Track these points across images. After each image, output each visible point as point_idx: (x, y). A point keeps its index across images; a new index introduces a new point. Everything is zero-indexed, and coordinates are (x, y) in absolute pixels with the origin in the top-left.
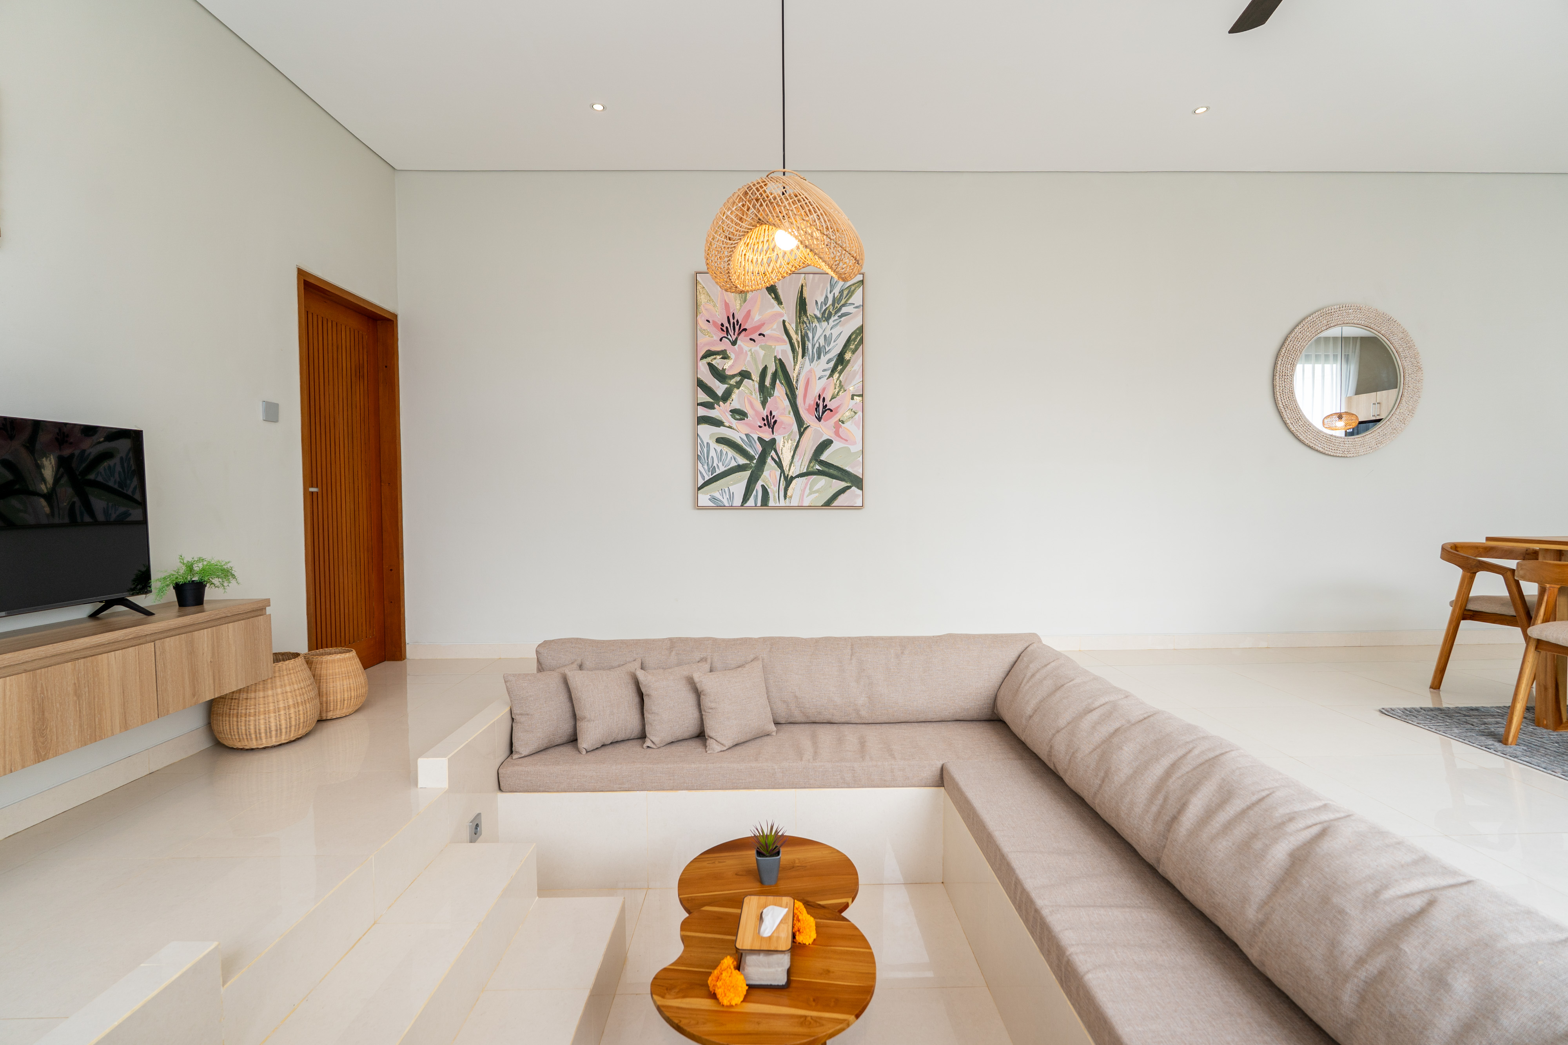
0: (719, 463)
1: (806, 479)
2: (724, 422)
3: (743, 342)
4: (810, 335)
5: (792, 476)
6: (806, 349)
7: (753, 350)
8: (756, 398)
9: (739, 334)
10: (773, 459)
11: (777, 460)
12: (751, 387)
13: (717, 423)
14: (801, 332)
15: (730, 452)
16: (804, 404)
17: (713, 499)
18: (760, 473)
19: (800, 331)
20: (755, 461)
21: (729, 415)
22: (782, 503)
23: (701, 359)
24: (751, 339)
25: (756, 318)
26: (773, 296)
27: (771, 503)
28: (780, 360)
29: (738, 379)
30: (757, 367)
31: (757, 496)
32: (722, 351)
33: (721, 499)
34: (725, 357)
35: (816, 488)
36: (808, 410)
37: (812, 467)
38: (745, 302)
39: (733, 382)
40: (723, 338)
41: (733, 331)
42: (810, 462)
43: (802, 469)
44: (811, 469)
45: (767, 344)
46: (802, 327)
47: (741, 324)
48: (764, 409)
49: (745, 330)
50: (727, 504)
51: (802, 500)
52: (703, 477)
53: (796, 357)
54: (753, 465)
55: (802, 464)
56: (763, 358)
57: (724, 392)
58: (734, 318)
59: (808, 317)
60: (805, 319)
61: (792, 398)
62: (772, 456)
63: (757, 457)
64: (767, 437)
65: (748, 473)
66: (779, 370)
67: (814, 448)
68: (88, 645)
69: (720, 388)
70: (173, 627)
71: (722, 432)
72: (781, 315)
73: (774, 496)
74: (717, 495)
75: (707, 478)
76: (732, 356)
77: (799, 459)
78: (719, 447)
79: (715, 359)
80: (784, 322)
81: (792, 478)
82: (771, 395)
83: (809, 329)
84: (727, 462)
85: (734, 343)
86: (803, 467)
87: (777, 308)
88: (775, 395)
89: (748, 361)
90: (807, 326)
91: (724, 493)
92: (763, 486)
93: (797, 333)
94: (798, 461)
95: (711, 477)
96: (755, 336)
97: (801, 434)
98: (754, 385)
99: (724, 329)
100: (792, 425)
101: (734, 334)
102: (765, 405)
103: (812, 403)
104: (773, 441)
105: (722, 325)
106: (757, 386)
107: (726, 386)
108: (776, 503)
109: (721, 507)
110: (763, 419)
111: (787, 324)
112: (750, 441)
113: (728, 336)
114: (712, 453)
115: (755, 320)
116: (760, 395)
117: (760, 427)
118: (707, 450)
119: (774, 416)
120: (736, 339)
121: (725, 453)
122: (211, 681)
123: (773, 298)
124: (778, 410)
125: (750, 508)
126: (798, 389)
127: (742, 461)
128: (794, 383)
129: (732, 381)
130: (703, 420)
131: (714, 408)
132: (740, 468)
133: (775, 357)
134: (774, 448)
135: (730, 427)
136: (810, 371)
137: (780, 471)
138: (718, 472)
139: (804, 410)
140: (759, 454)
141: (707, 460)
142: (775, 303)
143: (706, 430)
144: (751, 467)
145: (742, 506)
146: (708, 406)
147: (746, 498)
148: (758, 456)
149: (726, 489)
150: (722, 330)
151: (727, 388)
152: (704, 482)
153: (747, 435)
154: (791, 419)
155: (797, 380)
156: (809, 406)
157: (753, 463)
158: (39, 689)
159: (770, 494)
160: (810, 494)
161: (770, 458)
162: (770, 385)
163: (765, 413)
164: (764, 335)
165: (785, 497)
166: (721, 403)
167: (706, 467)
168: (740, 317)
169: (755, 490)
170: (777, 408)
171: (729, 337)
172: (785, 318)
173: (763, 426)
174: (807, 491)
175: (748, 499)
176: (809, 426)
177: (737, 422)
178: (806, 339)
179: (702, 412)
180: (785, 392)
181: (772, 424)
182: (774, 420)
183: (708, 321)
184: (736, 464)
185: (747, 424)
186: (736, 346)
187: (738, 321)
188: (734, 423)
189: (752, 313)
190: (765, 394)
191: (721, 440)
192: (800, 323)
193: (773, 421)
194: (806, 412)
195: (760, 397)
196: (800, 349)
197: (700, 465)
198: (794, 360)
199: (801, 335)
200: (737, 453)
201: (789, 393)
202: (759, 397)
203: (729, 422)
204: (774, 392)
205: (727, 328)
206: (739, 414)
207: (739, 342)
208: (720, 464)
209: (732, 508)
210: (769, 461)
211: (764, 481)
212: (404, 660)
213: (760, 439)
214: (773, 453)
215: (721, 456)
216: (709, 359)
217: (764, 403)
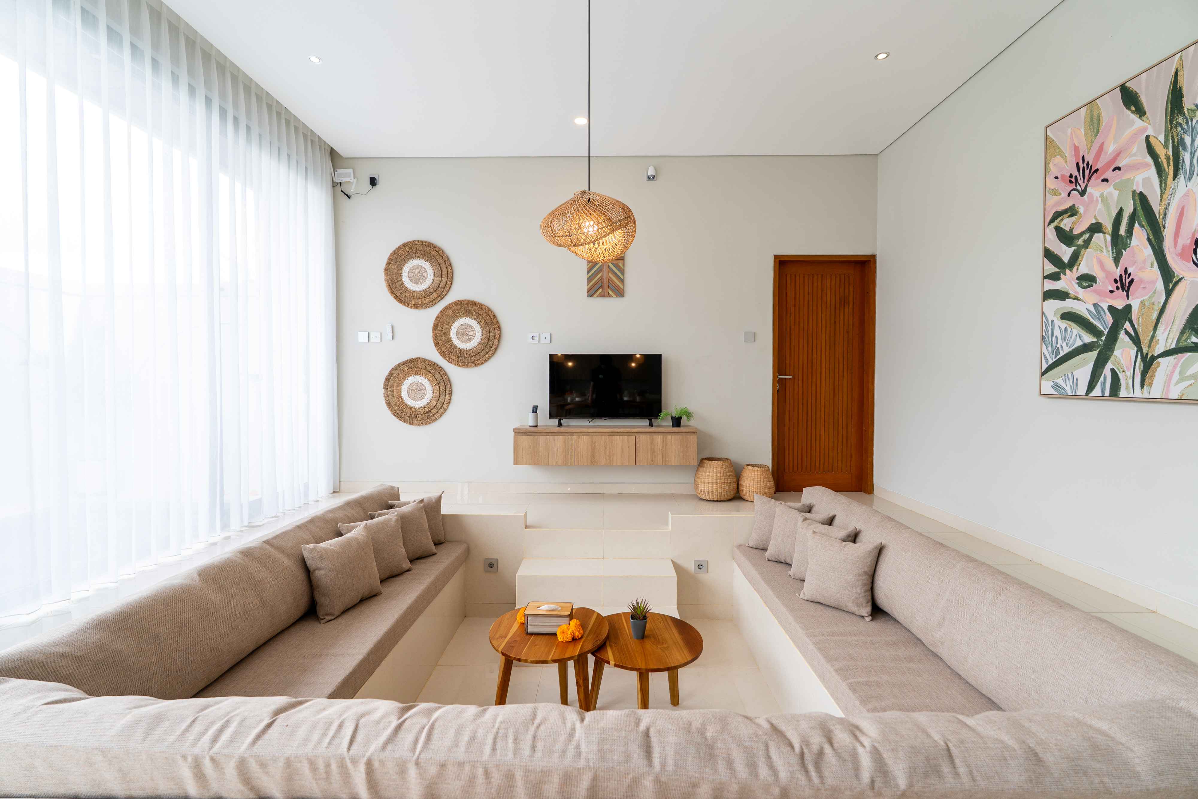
0: (1063, 343)
1: (1175, 358)
2: (1069, 294)
3: (1095, 189)
4: (1188, 140)
5: (1153, 356)
6: (1181, 164)
7: (1105, 194)
8: (1108, 255)
9: (1089, 180)
10: (1127, 333)
11: (1133, 333)
12: (1103, 241)
13: (1061, 295)
14: (1173, 141)
15: (1076, 330)
16: (1175, 247)
17: (1056, 386)
18: (1110, 353)
19: (1171, 141)
20: (1103, 338)
21: (1075, 283)
22: (1138, 393)
23: (1048, 225)
24: (1103, 180)
25: (1111, 149)
26: (1133, 108)
27: (1123, 393)
28: (1141, 194)
29: (1086, 236)
30: (1109, 214)
31: (1104, 383)
32: (1070, 207)
33: (1064, 386)
34: (1072, 211)
35: (1190, 372)
36: (1182, 255)
37: (1186, 340)
38: (1097, 135)
39: (1080, 242)
40: (1072, 192)
41: (1082, 179)
42: (1182, 332)
43: (1168, 344)
44: (1182, 344)
45: (1123, 179)
46: (1175, 134)
47: (1091, 166)
48: (1117, 268)
49: (1096, 171)
50: (1070, 393)
51: (1168, 390)
52: (1047, 360)
53: (1164, 182)
54: (1101, 343)
55: (1170, 337)
56: (1117, 200)
57: (1071, 258)
58: (1083, 163)
59: (1184, 115)
60: (1180, 120)
61: (1156, 242)
62: (1125, 329)
63: (1106, 333)
64: (1120, 305)
65: (1093, 355)
66: (1139, 208)
67: (1190, 311)
68: (610, 431)
69: (1065, 253)
70: (644, 431)
71: (1068, 305)
72: (1145, 129)
73: (1127, 385)
74: (1060, 382)
75: (1050, 362)
76: (1081, 210)
77: (1165, 330)
78: (1064, 324)
79: (1062, 220)
80: (1148, 137)
81: (1154, 358)
82: (1126, 246)
83: (1185, 132)
84: (1071, 341)
85: (1083, 193)
86: (1170, 341)
87: (1138, 123)
88: (1132, 245)
89: (1099, 209)
90: (1182, 129)
91: (1067, 379)
92: (1113, 371)
93: (1166, 146)
94: (1163, 333)
95: (1054, 360)
96: (1109, 174)
97: (1169, 293)
98: (1105, 239)
99: (1073, 179)
100: (1154, 282)
101: (1084, 182)
102: (1119, 261)
103: (1189, 242)
104: (1128, 308)
105: (1071, 176)
106: (1109, 238)
107: (1073, 249)
108: (1129, 393)
109: (1062, 395)
110: (1116, 281)
111: (1152, 140)
112: (1098, 312)
113: (1076, 186)
114: (1057, 332)
115: (1109, 153)
116: (1112, 250)
117: (1111, 292)
118: (1052, 329)
119: (1130, 274)
120: (1086, 187)
121: (1069, 330)
122: (661, 458)
123: (1132, 112)
124: (1136, 265)
125: (1096, 398)
126: (1166, 227)
127: (1088, 338)
128: (1160, 221)
129: (1080, 240)
130: (1049, 295)
131: (1059, 279)
132: (1086, 348)
133: (1134, 192)
134: (1129, 318)
135: (1076, 298)
136: (1186, 195)
137: (1136, 348)
138: (1062, 354)
139: (1174, 256)
140: (1109, 327)
141: (1052, 341)
142: (1134, 117)
143: (1054, 306)
144: (1099, 346)
145: (1087, 395)
146: (1054, 277)
147: (1091, 386)
148: (1107, 330)
149: (1070, 375)
150: (1071, 182)
151: (1074, 252)
152: (1047, 366)
153: (1095, 305)
154: (1155, 273)
155: (1165, 214)
156: (1184, 247)
157: (1101, 340)
158: (593, 442)
159: (1122, 380)
160: (1182, 379)
161: (1123, 332)
162: (1125, 232)
163: (1118, 272)
164: (1119, 168)
165: (1142, 386)
166: (1067, 271)
167: (1050, 349)
168: (1089, 158)
169: (1103, 375)
170: (1134, 263)
171: (1078, 187)
172: (1150, 132)
173: (1115, 289)
174: (1176, 376)
175: (1094, 387)
176: (1183, 278)
177: (1084, 291)
178: (1181, 149)
179: (1050, 285)
180: (1146, 237)
181: (1127, 285)
182: (1130, 279)
183: (1056, 178)
184: (1082, 343)
185: (1095, 291)
186: (1086, 197)
187: (1088, 164)
188: (1081, 292)
189: (1105, 147)
190: (1118, 247)
191: (1068, 316)
192: (1171, 129)
193: (1128, 281)
194: (1178, 258)
195: (1113, 253)
196: (1171, 168)
197: (1044, 346)
198: (1161, 186)
199: (1173, 146)
200: (1083, 329)
201: (1152, 237)
202: (1111, 253)
203: (1076, 292)
204: (1131, 241)
205: (1076, 177)
206: (1087, 280)
207: (1089, 190)
208: (1064, 345)
209: (1075, 397)
210: (1122, 335)
211: (1114, 364)
212: (869, 494)
213: (1111, 308)
214: (1127, 325)
215: (1065, 334)
216: (1055, 223)
217: (1117, 260)
